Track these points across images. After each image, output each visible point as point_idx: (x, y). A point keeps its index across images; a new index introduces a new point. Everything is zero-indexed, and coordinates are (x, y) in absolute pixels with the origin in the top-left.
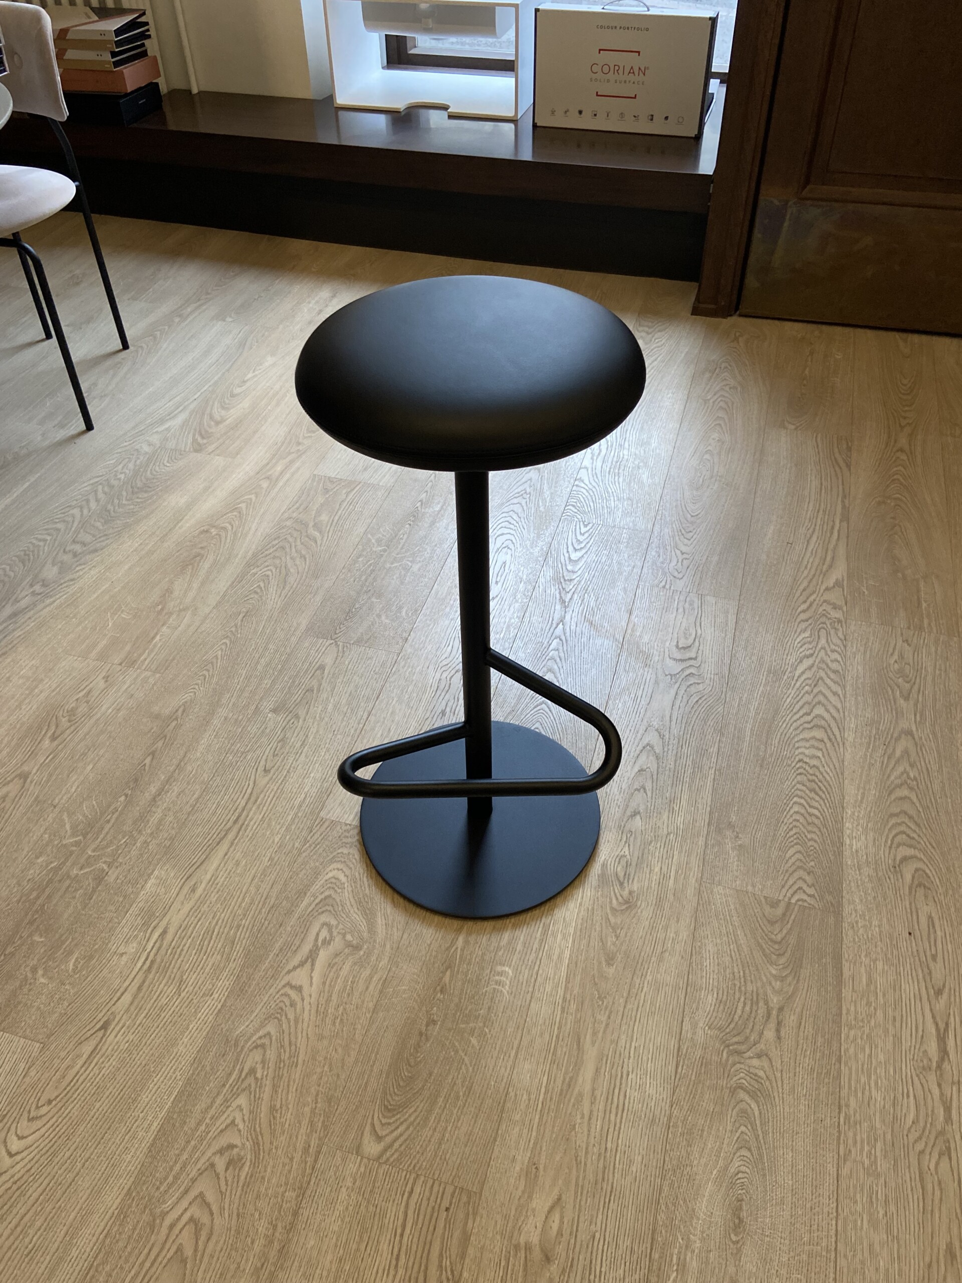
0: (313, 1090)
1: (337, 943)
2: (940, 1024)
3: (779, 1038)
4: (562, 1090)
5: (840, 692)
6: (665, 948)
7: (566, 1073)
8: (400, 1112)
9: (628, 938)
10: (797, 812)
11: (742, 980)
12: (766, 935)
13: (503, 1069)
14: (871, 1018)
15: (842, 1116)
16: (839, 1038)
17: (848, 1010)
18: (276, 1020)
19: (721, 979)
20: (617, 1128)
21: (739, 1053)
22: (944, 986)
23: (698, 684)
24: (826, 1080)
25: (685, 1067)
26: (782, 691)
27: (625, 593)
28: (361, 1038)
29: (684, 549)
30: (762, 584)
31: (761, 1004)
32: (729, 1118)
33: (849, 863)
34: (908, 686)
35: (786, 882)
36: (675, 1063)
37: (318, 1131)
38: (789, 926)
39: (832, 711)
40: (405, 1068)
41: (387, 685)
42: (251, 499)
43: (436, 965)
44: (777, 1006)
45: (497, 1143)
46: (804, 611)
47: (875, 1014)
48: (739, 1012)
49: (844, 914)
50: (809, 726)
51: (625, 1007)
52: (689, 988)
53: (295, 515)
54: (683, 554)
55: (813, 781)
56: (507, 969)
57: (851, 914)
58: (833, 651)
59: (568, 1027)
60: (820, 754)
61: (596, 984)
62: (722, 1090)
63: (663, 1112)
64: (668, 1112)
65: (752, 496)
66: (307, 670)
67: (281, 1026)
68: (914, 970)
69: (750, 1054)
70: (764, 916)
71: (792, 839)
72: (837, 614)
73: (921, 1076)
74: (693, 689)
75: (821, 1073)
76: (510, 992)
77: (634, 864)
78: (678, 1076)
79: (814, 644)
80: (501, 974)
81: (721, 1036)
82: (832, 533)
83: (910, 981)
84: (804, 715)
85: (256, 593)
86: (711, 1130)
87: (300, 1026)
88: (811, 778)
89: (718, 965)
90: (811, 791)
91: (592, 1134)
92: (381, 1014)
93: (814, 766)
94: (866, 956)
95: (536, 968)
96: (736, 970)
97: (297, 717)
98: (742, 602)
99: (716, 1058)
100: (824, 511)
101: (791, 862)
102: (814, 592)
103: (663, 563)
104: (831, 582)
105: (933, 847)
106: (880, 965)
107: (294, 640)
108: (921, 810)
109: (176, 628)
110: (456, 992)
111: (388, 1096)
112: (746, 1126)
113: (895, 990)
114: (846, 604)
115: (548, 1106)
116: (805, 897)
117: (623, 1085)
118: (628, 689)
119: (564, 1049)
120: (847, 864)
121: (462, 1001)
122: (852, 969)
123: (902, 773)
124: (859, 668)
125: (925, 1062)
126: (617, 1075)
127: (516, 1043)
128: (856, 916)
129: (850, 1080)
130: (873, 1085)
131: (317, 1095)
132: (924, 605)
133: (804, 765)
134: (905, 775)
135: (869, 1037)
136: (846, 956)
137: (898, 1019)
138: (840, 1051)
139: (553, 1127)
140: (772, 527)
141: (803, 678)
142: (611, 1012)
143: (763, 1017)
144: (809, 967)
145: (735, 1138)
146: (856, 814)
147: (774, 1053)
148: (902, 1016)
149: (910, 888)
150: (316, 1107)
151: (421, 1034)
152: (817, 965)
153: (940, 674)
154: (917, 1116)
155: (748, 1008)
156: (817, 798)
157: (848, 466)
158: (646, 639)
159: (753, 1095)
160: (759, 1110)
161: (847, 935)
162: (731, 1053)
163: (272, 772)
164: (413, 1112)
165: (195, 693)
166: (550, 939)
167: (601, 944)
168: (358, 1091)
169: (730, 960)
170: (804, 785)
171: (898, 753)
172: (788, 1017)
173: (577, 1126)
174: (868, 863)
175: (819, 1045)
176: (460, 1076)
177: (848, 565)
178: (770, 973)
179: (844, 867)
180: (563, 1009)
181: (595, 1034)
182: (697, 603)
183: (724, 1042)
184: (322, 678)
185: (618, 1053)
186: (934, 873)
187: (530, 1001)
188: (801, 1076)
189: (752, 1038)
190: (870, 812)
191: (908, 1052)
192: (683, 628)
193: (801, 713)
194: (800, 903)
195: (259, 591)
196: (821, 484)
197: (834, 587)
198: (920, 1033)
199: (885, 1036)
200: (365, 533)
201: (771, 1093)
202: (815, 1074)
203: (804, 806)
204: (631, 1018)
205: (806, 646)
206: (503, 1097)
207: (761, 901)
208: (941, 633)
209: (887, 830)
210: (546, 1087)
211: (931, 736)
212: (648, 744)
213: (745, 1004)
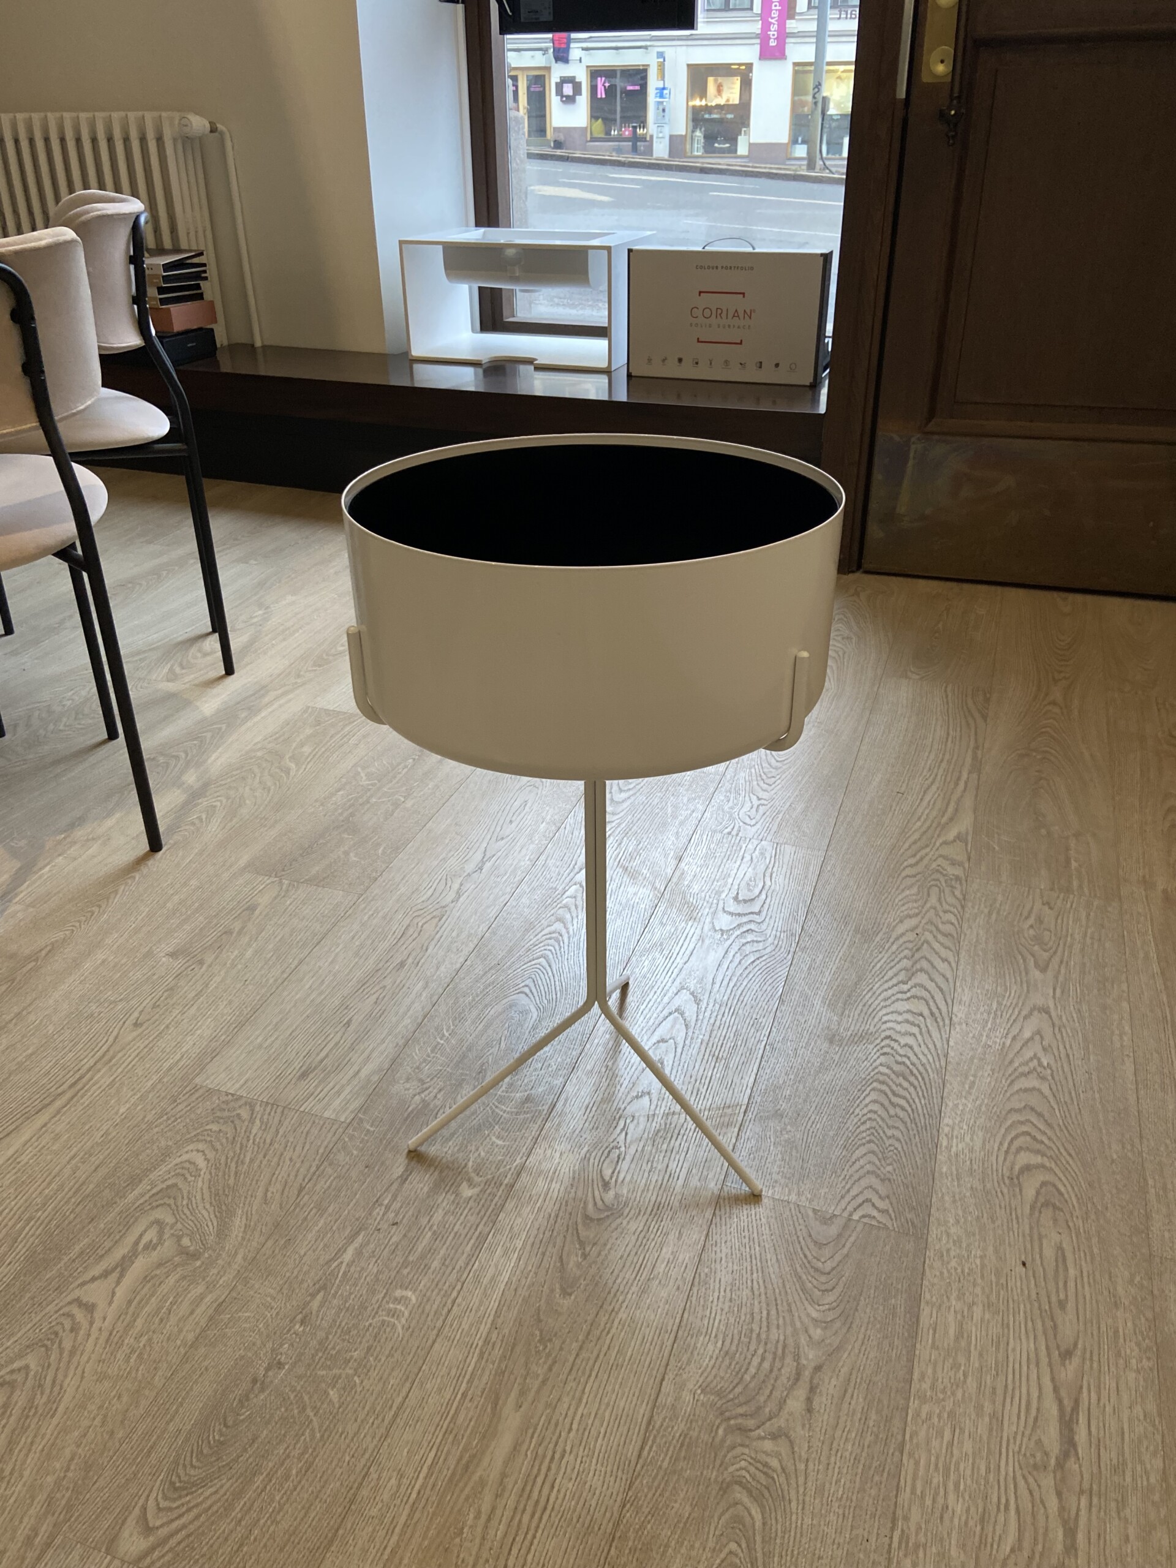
0: (67, 1452)
1: (168, 1248)
2: (1066, 1402)
3: (809, 1410)
4: (453, 1474)
5: (951, 959)
6: (655, 1272)
7: (465, 1450)
8: (192, 1493)
9: (601, 1258)
10: (875, 1101)
11: (765, 1324)
12: (809, 1262)
13: (369, 1438)
14: (957, 1386)
15: (897, 1535)
16: (904, 1414)
17: (923, 1376)
18: (43, 1349)
19: (732, 1320)
20: (529, 1537)
21: (743, 1430)
22: (1076, 1345)
23: (757, 942)
24: (877, 1478)
25: (654, 1448)
26: (871, 954)
27: (677, 839)
28: (163, 1381)
29: (761, 794)
30: (859, 835)
31: (789, 1360)
32: (712, 1528)
33: (944, 1170)
34: (1046, 955)
35: (848, 1191)
36: (639, 1443)
37: (56, 1515)
38: (845, 1251)
39: (940, 980)
40: (217, 1429)
41: (336, 928)
42: (220, 729)
43: (305, 1285)
44: (813, 1364)
45: (333, 1549)
46: (911, 866)
47: (965, 1382)
48: (753, 1370)
49: (930, 1240)
50: (905, 996)
51: (577, 1355)
52: (680, 1333)
53: (270, 746)
54: (759, 799)
55: (904, 1063)
56: (409, 1294)
57: (940, 1240)
58: (945, 912)
59: (484, 1380)
60: (915, 1030)
61: (540, 1321)
62: (707, 1487)
63: (608, 1515)
64: (616, 1515)
65: (858, 743)
66: (232, 910)
67: (48, 1357)
68: (1030, 1324)
69: (760, 1432)
70: (810, 1236)
71: (864, 1135)
72: (958, 871)
73: (1031, 1480)
74: (748, 949)
75: (870, 1468)
76: (406, 1326)
77: (628, 1158)
78: (641, 1461)
79: (919, 903)
80: (399, 1301)
81: (718, 1405)
82: (957, 784)
83: (1023, 1337)
84: (899, 983)
85: (193, 824)
86: (681, 1546)
87: (75, 1360)
88: (899, 1059)
89: (731, 1300)
90: (897, 1075)
91: (488, 1545)
92: (202, 1350)
93: (906, 1045)
94: (958, 1298)
95: (455, 1294)
96: (756, 1310)
97: (201, 962)
98: (830, 853)
99: (707, 1436)
100: (949, 762)
101: (857, 1166)
102: (927, 846)
103: (732, 808)
104: (951, 835)
105: (1070, 1155)
106: (978, 1311)
107: (226, 876)
108: (1056, 1107)
109: (75, 859)
110: (325, 1324)
111: (181, 1467)
112: (740, 1546)
113: (998, 1348)
114: (969, 859)
115: (425, 1497)
116: (875, 1213)
117: (553, 1471)
118: (661, 945)
119: (471, 1414)
120: (941, 1173)
121: (330, 1337)
122: (934, 1315)
123: (1031, 1059)
124: (981, 932)
125: (1039, 1455)
126: (544, 1456)
127: (400, 1399)
128: (948, 1242)
129: (914, 1479)
130: (951, 1486)
131: (72, 1459)
132: (1074, 864)
133: (892, 1044)
134: (1035, 1062)
135: (952, 1414)
136: (928, 1296)
137: (1000, 1391)
138: (904, 1435)
139: (428, 1529)
140: (880, 776)
141: (901, 941)
142: (555, 1362)
143: (789, 1379)
144: (868, 1311)
145: (718, 1561)
146: (961, 1108)
147: (799, 1432)
148: (1006, 1386)
149: (1032, 1208)
150: (65, 1476)
151: (255, 1381)
152: (881, 1308)
153: (1092, 944)
154: (1020, 1540)
155: (766, 1365)
156: (906, 1084)
157: (985, 718)
158: (696, 888)
159: (757, 1497)
160: (763, 1518)
161: (931, 1267)
162: (729, 1430)
163: (145, 1025)
164: (211, 1494)
165: (73, 931)
166: (483, 1256)
167: (558, 1264)
168: (137, 1457)
169: (750, 1294)
170: (888, 1067)
171: (1027, 1034)
172: (827, 1381)
173: (465, 1530)
174: (971, 1172)
175: (871, 1424)
176: (298, 1446)
177: (976, 818)
178: (808, 1315)
179: (936, 1174)
180: (481, 1354)
181: (522, 1393)
182: (770, 851)
183: (722, 1414)
184: (249, 919)
185: (553, 1422)
186: (1070, 1189)
187: (434, 1342)
188: (836, 1470)
189: (767, 1410)
190: (981, 1106)
191: (1012, 1441)
192: (747, 878)
193: (895, 981)
194: (865, 1220)
195: (197, 822)
196: (948, 734)
197: (954, 841)
198: (1033, 1412)
199: (977, 1415)
200: (355, 765)
201: (786, 1493)
202: (861, 1467)
203: (886, 1094)
204: (583, 1373)
205: (910, 905)
206: (359, 1480)
207: (808, 1216)
208: (1095, 895)
209: (1003, 1130)
210: (430, 1468)
211: (1075, 1015)
212: (677, 1010)
213: (763, 1359)
